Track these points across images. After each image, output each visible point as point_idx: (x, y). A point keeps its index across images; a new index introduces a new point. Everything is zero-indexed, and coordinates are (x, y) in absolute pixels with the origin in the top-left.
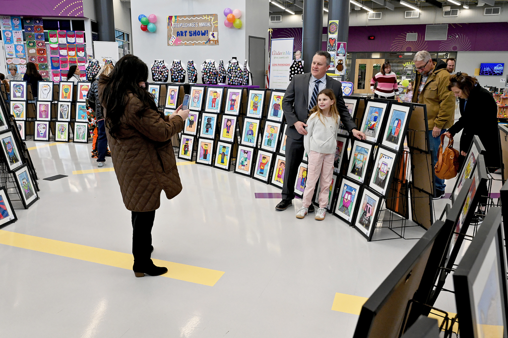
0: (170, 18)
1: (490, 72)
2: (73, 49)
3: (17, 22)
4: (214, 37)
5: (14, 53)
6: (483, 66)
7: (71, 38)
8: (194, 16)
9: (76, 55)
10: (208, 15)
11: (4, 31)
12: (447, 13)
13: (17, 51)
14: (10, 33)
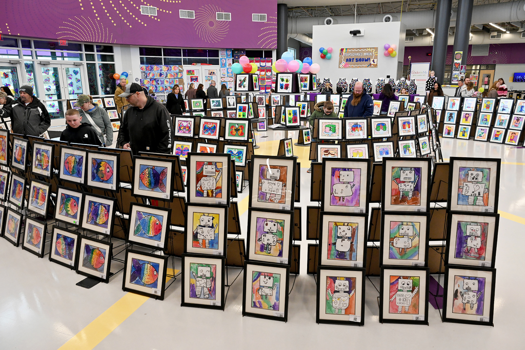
0: (342, 50)
1: (521, 79)
2: (263, 71)
3: (230, 53)
4: (374, 62)
5: (226, 73)
6: (516, 75)
7: (263, 63)
8: (360, 49)
9: (266, 74)
10: (371, 48)
11: (221, 59)
12: (493, 37)
13: (228, 72)
14: (225, 61)
